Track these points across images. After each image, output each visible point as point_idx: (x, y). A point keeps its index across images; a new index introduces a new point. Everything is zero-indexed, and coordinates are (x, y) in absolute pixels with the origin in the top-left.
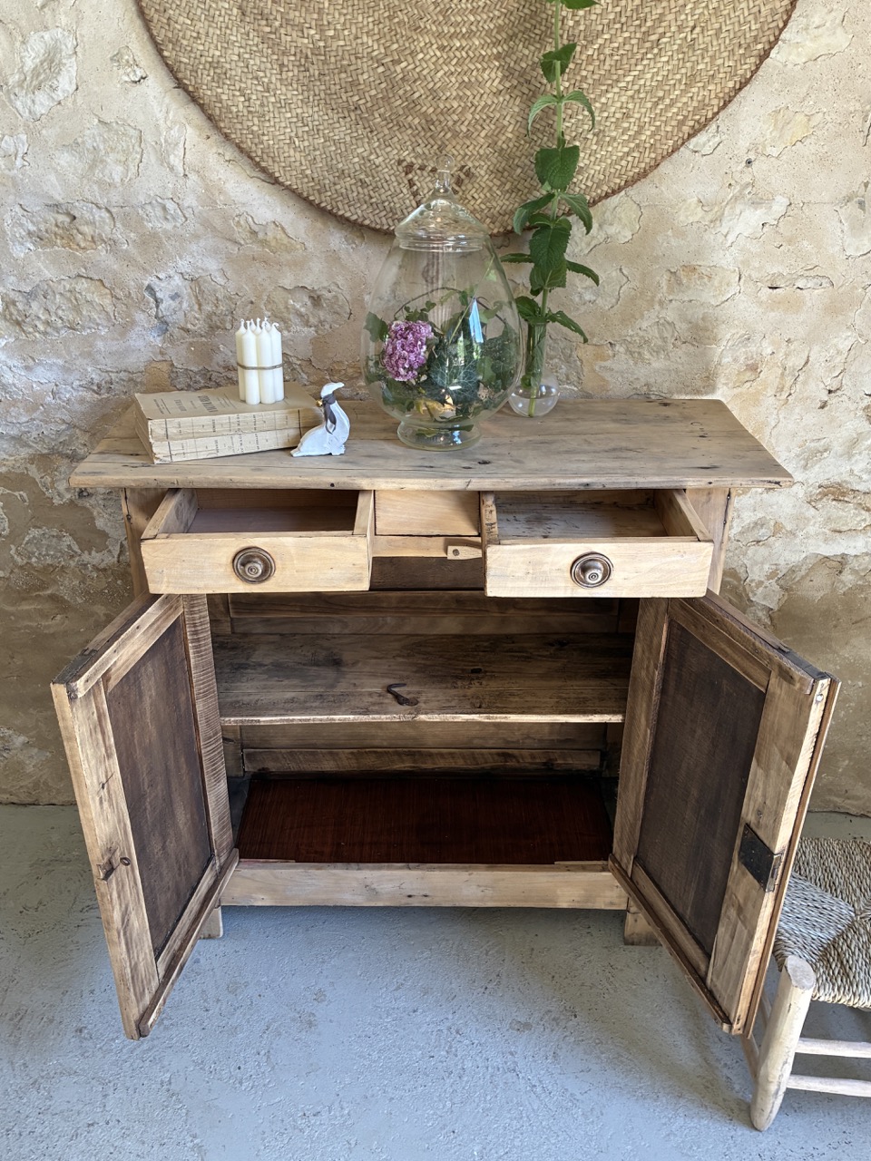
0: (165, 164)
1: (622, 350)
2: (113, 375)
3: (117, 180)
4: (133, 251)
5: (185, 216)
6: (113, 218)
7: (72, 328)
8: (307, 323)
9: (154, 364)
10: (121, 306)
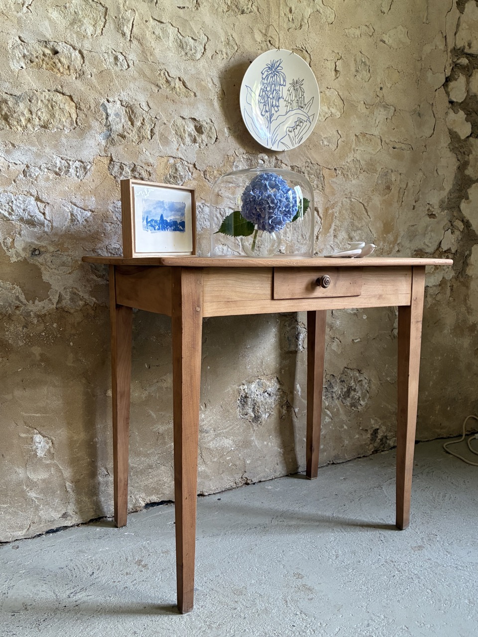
0: (120, 32)
1: (340, 173)
3: (89, 34)
4: (94, 80)
5: (128, 65)
6: (83, 57)
7: (45, 127)
8: (195, 141)
9: (99, 158)
10: (82, 116)
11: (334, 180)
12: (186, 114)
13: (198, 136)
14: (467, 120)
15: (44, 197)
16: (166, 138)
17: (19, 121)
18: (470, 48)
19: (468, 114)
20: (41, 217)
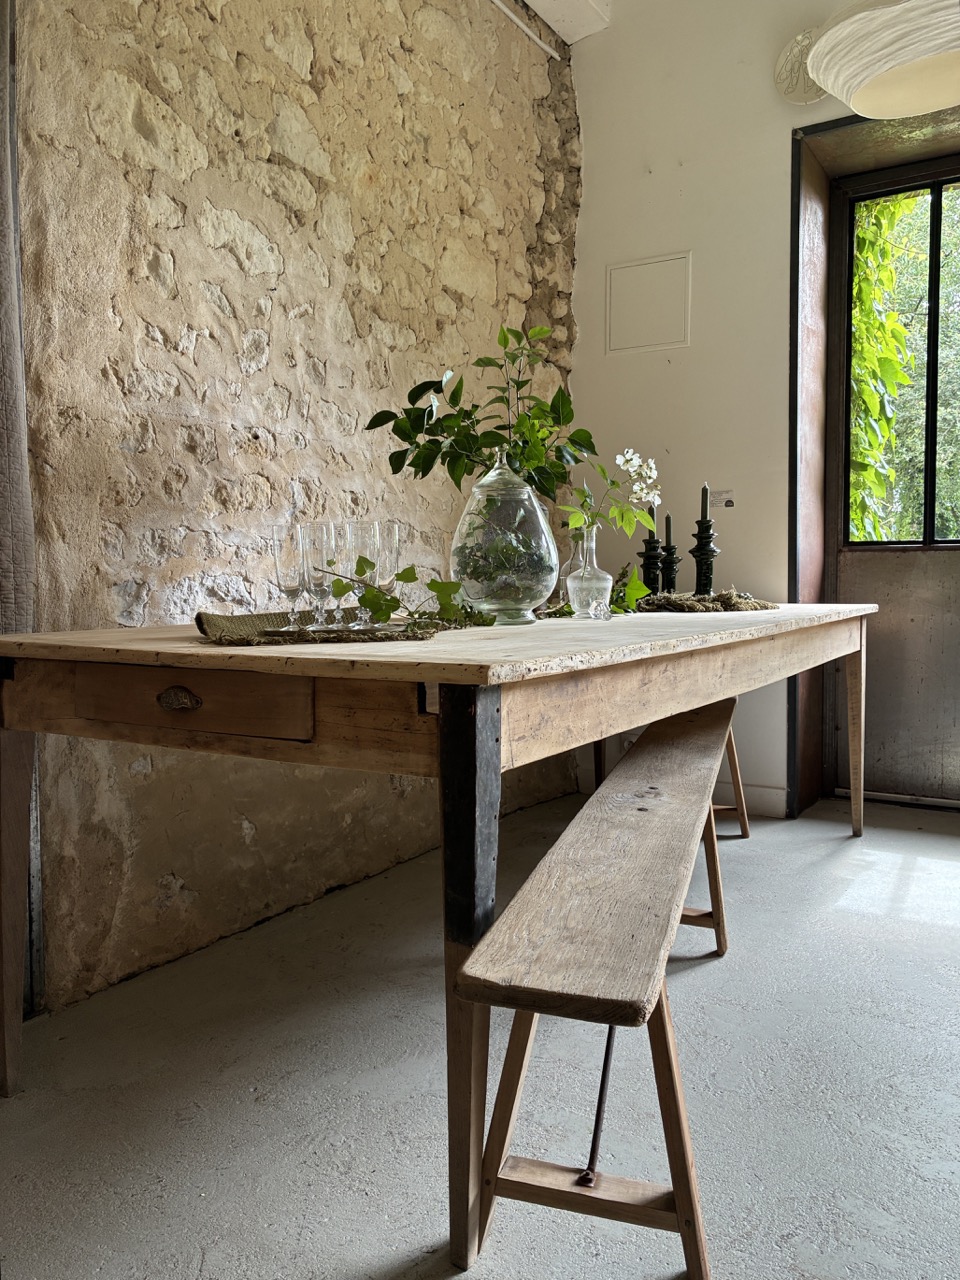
0: (300, 413)
3: (279, 418)
5: (306, 444)
6: (275, 440)
7: (249, 508)
8: (353, 513)
10: (275, 495)
12: (347, 488)
13: (356, 508)
15: (251, 577)
16: (334, 512)
17: (234, 505)
20: (247, 595)
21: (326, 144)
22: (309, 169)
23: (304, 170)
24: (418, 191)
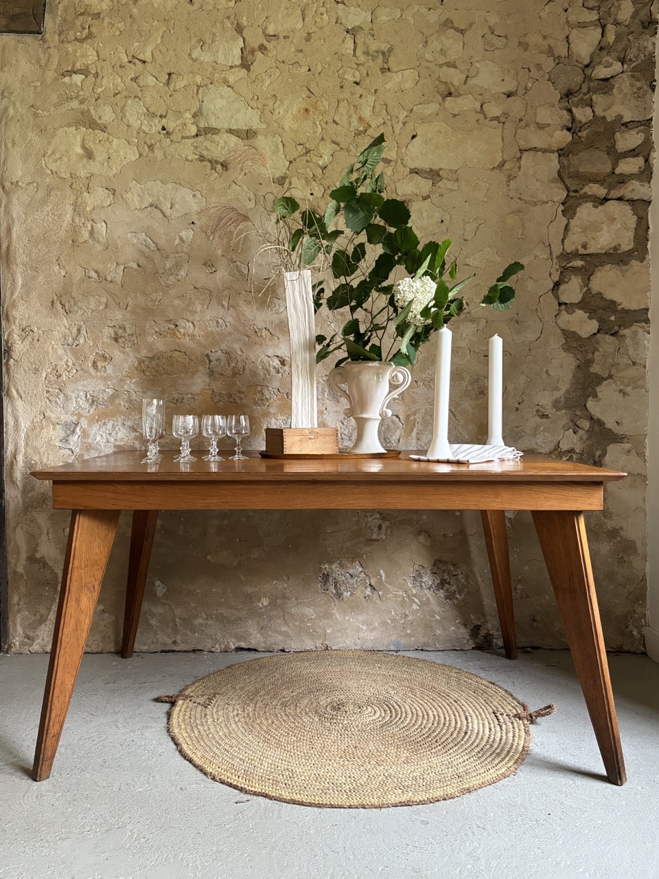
0: (220, 304)
1: (421, 384)
2: (184, 396)
3: (198, 310)
4: (202, 339)
5: (226, 326)
6: (194, 326)
8: (278, 372)
9: (205, 391)
10: (192, 364)
11: (415, 390)
12: (270, 353)
13: (281, 368)
14: (590, 318)
16: (255, 372)
17: (151, 373)
18: (586, 249)
19: (592, 313)
21: (252, 104)
22: (235, 127)
23: (230, 131)
24: (371, 99)
